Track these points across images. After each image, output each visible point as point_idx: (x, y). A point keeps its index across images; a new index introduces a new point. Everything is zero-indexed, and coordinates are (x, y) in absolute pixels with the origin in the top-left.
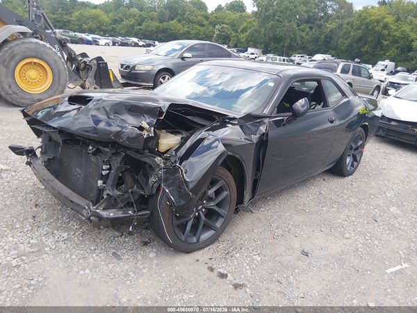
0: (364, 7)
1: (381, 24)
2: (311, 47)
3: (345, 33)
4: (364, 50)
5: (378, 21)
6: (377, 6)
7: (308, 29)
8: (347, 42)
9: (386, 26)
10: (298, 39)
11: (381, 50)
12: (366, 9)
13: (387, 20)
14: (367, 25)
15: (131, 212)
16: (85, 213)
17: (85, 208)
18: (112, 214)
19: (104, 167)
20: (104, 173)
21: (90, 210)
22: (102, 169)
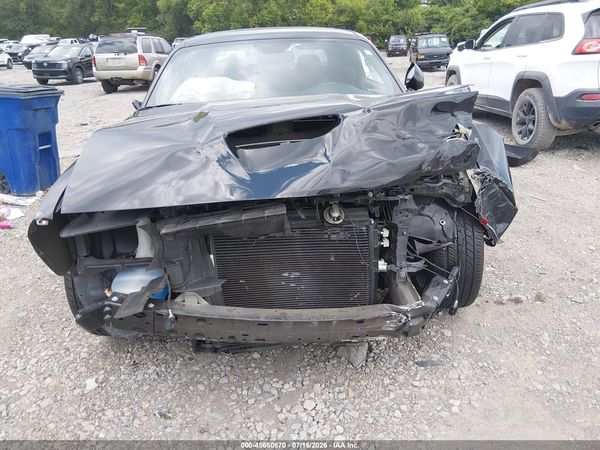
2: (10, 25)
4: (95, 19)
8: (66, 11)
11: (119, 17)
15: (446, 282)
16: (390, 326)
17: (390, 317)
18: (436, 298)
19: (386, 233)
20: (386, 243)
21: (405, 313)
22: (381, 238)
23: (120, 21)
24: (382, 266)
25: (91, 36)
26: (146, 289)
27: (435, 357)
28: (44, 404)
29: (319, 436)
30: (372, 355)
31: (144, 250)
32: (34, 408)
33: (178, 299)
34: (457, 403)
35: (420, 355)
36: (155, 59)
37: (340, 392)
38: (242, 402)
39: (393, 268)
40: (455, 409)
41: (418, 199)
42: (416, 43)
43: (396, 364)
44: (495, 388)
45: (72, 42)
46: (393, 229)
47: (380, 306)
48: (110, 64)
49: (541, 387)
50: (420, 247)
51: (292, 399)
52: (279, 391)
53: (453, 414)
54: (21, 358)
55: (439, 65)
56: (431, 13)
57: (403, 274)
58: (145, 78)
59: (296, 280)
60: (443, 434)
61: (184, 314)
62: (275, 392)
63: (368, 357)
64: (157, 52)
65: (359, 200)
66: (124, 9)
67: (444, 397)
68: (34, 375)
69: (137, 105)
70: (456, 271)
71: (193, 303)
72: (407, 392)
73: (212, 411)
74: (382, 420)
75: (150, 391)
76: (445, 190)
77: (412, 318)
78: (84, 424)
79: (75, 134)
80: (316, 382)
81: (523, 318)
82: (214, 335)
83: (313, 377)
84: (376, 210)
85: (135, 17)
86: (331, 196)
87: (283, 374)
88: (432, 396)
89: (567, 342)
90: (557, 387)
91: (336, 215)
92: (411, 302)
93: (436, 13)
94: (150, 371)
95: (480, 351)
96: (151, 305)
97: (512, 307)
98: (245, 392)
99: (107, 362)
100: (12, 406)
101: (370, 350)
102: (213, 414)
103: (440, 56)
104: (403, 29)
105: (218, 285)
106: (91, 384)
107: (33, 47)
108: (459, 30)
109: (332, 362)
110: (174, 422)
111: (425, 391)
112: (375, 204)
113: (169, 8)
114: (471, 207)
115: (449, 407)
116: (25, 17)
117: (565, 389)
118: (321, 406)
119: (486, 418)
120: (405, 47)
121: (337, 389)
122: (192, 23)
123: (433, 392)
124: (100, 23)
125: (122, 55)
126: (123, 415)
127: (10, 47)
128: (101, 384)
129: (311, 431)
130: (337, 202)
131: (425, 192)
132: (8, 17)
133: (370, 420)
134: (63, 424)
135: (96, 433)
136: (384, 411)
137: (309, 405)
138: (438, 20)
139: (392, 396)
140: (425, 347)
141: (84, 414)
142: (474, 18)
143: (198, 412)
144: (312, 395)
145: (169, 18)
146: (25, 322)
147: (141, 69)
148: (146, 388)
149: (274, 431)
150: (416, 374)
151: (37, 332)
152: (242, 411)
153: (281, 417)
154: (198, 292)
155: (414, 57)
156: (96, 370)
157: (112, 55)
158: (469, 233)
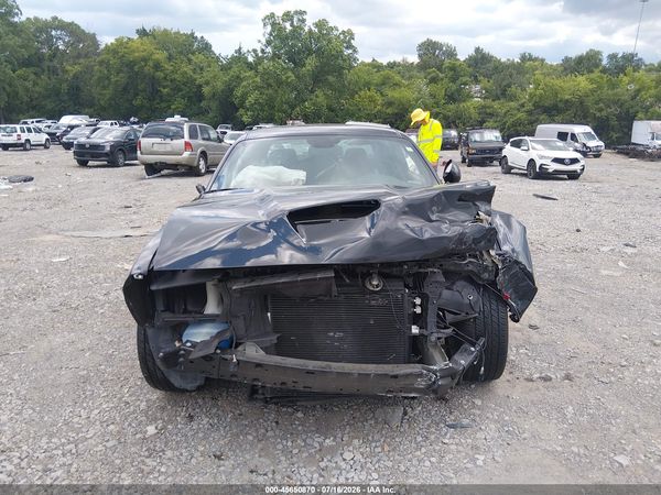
0: (116, 40)
1: (151, 63)
2: (50, 105)
3: (99, 78)
4: (137, 102)
5: (145, 60)
6: (136, 37)
7: (32, 77)
8: (108, 93)
9: (157, 66)
10: (21, 92)
11: (162, 101)
12: (120, 42)
13: (157, 56)
14: (131, 65)
15: (473, 349)
16: (421, 383)
17: (421, 375)
18: (463, 362)
19: (418, 301)
20: (418, 310)
21: (434, 372)
22: (415, 305)
23: (163, 105)
24: (415, 330)
25: (132, 119)
26: (213, 338)
27: (465, 421)
28: (109, 444)
29: (356, 479)
30: (407, 417)
31: (211, 308)
32: (100, 447)
33: (240, 348)
34: (482, 458)
35: (450, 420)
36: (201, 145)
37: (376, 447)
38: (287, 452)
39: (425, 333)
40: (480, 463)
41: (446, 274)
42: (467, 137)
43: (429, 425)
44: (518, 448)
45: (112, 124)
46: (425, 298)
47: (412, 365)
48: (156, 148)
49: (559, 449)
50: (449, 317)
51: (332, 451)
52: (321, 444)
53: (477, 466)
54: (85, 409)
55: (492, 160)
56: (484, 107)
57: (433, 338)
58: (190, 164)
59: (340, 339)
60: (466, 480)
61: (245, 359)
62: (317, 445)
63: (402, 419)
64: (204, 139)
65: (395, 271)
66: (168, 94)
67: (470, 453)
68: (98, 423)
69: (200, 189)
70: (482, 341)
71: (252, 352)
72: (438, 448)
73: (260, 456)
74: (413, 470)
75: (204, 438)
76: (471, 267)
77: (441, 377)
78: (147, 460)
79: (120, 215)
80: (354, 438)
81: (551, 394)
82: (269, 380)
83: (352, 434)
84: (410, 281)
85: (179, 103)
86: (372, 265)
87: (324, 431)
88: (459, 452)
89: (589, 414)
90: (575, 449)
91: (375, 283)
92: (440, 363)
93: (489, 107)
94: (204, 422)
95: (507, 418)
96: (219, 351)
97: (541, 384)
98: (289, 444)
99: (165, 414)
100: (80, 446)
101: (405, 413)
102: (261, 459)
103: (492, 150)
104: (454, 122)
105: (274, 338)
106: (151, 430)
107: (72, 127)
108: (514, 125)
109: (370, 422)
110: (227, 463)
111: (453, 447)
112: (409, 275)
113: (214, 95)
114: (494, 284)
115: (474, 460)
116: (66, 98)
117: (582, 451)
118: (359, 457)
119: (507, 471)
120: (456, 141)
121: (374, 444)
122: (237, 110)
123: (460, 448)
124: (142, 106)
125: (168, 141)
126: (181, 454)
127: (49, 127)
128: (160, 432)
129: (349, 476)
130: (377, 271)
131: (452, 268)
132: (49, 97)
133: (403, 468)
134: (128, 460)
135: (158, 468)
136: (415, 462)
137: (348, 456)
138: (491, 115)
139: (423, 450)
140: (456, 413)
141: (146, 453)
142: (530, 113)
143: (248, 457)
144: (351, 448)
145: (214, 105)
146: (86, 380)
147: (186, 154)
148: (201, 435)
149: (316, 476)
150: (446, 434)
151: (98, 389)
152: (287, 459)
153: (322, 464)
154: (257, 343)
155: (465, 152)
156: (156, 419)
157: (158, 140)
158: (494, 307)
